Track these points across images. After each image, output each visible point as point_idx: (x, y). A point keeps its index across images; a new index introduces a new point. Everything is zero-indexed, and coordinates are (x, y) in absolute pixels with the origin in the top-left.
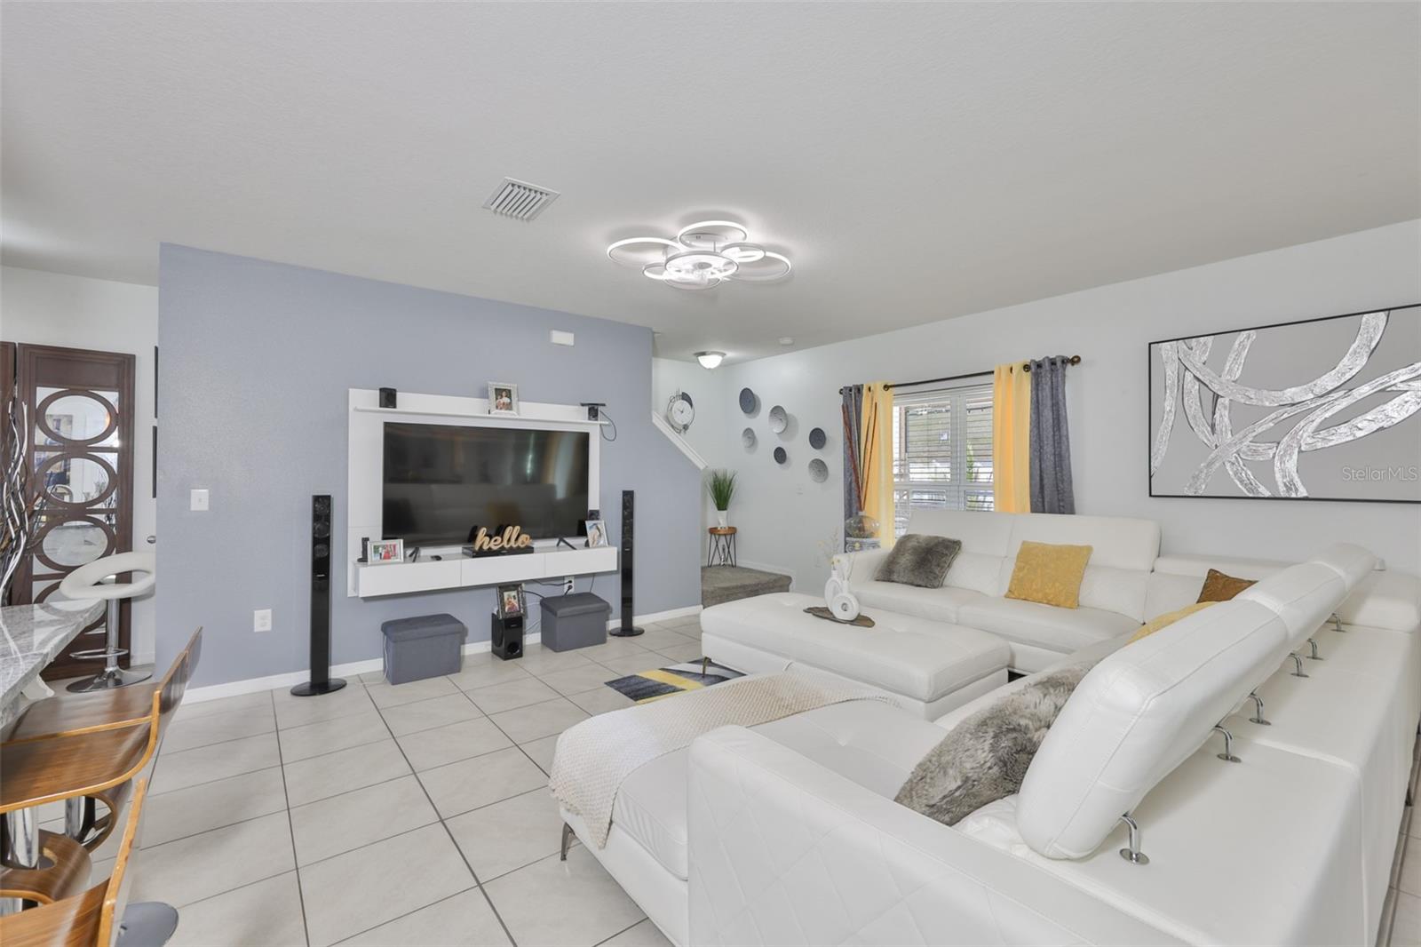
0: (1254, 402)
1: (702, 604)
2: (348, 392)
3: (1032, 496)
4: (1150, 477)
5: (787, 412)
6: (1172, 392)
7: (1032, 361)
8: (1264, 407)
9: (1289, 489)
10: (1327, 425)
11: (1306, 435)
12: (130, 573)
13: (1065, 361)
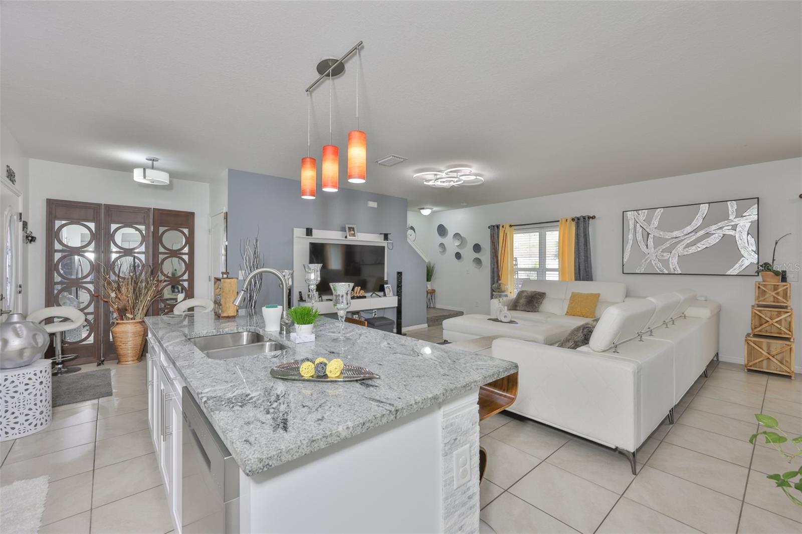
0: (662, 236)
1: (427, 323)
2: (293, 230)
3: (575, 274)
4: (623, 266)
5: (462, 235)
6: (631, 231)
7: (575, 217)
8: (666, 238)
9: (675, 270)
10: (688, 246)
11: (680, 249)
12: (193, 307)
13: (589, 218)
